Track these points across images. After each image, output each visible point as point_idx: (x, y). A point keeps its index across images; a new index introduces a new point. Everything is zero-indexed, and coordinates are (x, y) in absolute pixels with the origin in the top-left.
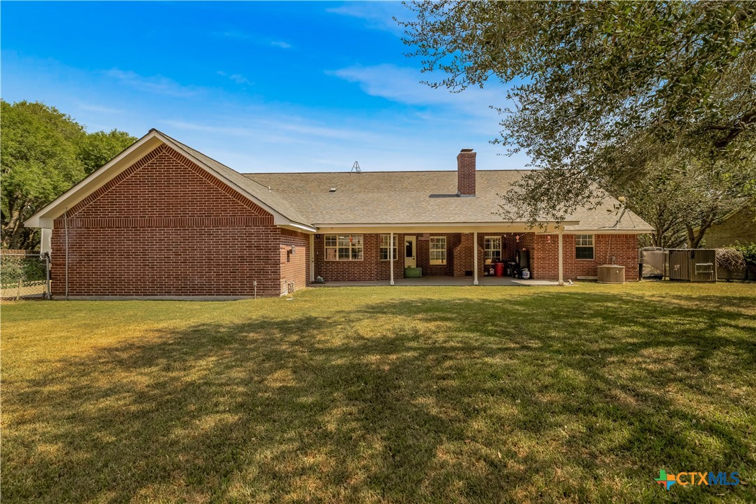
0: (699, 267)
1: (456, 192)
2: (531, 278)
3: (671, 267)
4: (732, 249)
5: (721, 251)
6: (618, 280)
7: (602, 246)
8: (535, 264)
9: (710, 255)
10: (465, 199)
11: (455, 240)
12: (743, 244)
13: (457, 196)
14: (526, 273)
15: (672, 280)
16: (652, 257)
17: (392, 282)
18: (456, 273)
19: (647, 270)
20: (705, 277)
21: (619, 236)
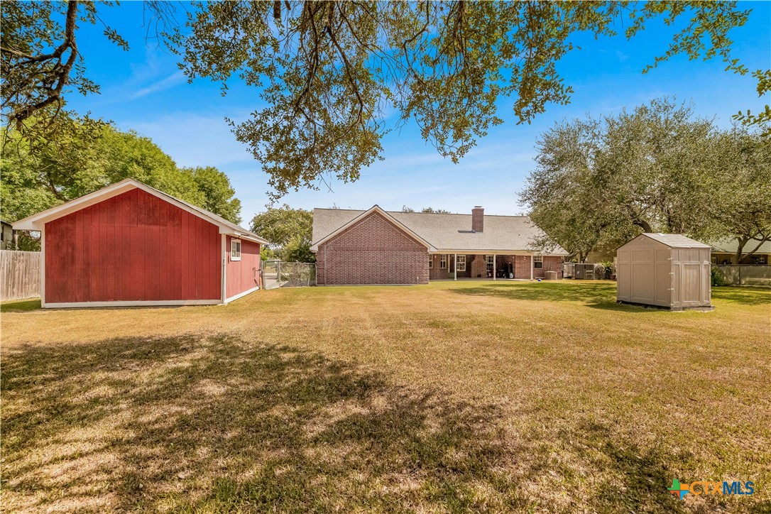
0: (588, 273)
1: (471, 230)
2: (514, 278)
3: (576, 272)
4: (600, 264)
5: (596, 265)
6: (555, 279)
7: (546, 262)
8: (516, 271)
9: (591, 267)
10: (478, 235)
11: (471, 258)
12: (605, 262)
13: (472, 232)
14: (511, 275)
15: (576, 279)
16: (567, 268)
17: (456, 279)
18: (472, 275)
19: (565, 275)
20: (590, 278)
21: (554, 257)
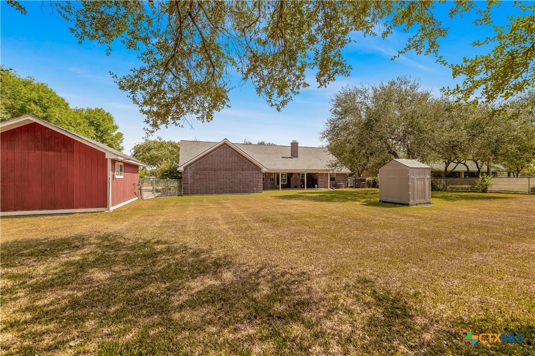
0: (362, 184)
1: (290, 156)
2: (318, 188)
3: (355, 183)
4: (370, 178)
5: (367, 179)
6: (343, 188)
7: (338, 177)
8: (319, 183)
9: (364, 180)
10: (294, 159)
11: (290, 175)
12: (372, 177)
13: (291, 158)
14: (316, 186)
15: (355, 188)
16: (350, 181)
17: (280, 189)
18: (291, 186)
19: (349, 185)
20: (363, 187)
21: (342, 174)
